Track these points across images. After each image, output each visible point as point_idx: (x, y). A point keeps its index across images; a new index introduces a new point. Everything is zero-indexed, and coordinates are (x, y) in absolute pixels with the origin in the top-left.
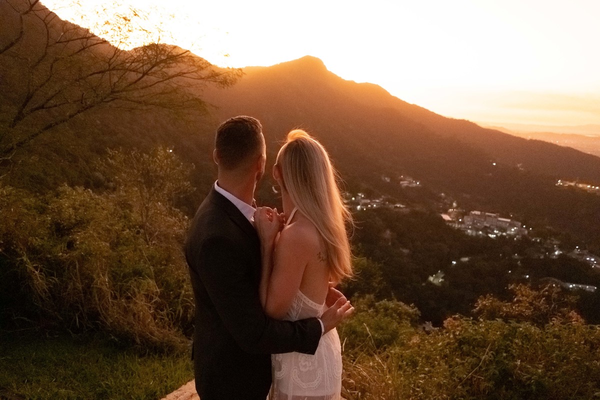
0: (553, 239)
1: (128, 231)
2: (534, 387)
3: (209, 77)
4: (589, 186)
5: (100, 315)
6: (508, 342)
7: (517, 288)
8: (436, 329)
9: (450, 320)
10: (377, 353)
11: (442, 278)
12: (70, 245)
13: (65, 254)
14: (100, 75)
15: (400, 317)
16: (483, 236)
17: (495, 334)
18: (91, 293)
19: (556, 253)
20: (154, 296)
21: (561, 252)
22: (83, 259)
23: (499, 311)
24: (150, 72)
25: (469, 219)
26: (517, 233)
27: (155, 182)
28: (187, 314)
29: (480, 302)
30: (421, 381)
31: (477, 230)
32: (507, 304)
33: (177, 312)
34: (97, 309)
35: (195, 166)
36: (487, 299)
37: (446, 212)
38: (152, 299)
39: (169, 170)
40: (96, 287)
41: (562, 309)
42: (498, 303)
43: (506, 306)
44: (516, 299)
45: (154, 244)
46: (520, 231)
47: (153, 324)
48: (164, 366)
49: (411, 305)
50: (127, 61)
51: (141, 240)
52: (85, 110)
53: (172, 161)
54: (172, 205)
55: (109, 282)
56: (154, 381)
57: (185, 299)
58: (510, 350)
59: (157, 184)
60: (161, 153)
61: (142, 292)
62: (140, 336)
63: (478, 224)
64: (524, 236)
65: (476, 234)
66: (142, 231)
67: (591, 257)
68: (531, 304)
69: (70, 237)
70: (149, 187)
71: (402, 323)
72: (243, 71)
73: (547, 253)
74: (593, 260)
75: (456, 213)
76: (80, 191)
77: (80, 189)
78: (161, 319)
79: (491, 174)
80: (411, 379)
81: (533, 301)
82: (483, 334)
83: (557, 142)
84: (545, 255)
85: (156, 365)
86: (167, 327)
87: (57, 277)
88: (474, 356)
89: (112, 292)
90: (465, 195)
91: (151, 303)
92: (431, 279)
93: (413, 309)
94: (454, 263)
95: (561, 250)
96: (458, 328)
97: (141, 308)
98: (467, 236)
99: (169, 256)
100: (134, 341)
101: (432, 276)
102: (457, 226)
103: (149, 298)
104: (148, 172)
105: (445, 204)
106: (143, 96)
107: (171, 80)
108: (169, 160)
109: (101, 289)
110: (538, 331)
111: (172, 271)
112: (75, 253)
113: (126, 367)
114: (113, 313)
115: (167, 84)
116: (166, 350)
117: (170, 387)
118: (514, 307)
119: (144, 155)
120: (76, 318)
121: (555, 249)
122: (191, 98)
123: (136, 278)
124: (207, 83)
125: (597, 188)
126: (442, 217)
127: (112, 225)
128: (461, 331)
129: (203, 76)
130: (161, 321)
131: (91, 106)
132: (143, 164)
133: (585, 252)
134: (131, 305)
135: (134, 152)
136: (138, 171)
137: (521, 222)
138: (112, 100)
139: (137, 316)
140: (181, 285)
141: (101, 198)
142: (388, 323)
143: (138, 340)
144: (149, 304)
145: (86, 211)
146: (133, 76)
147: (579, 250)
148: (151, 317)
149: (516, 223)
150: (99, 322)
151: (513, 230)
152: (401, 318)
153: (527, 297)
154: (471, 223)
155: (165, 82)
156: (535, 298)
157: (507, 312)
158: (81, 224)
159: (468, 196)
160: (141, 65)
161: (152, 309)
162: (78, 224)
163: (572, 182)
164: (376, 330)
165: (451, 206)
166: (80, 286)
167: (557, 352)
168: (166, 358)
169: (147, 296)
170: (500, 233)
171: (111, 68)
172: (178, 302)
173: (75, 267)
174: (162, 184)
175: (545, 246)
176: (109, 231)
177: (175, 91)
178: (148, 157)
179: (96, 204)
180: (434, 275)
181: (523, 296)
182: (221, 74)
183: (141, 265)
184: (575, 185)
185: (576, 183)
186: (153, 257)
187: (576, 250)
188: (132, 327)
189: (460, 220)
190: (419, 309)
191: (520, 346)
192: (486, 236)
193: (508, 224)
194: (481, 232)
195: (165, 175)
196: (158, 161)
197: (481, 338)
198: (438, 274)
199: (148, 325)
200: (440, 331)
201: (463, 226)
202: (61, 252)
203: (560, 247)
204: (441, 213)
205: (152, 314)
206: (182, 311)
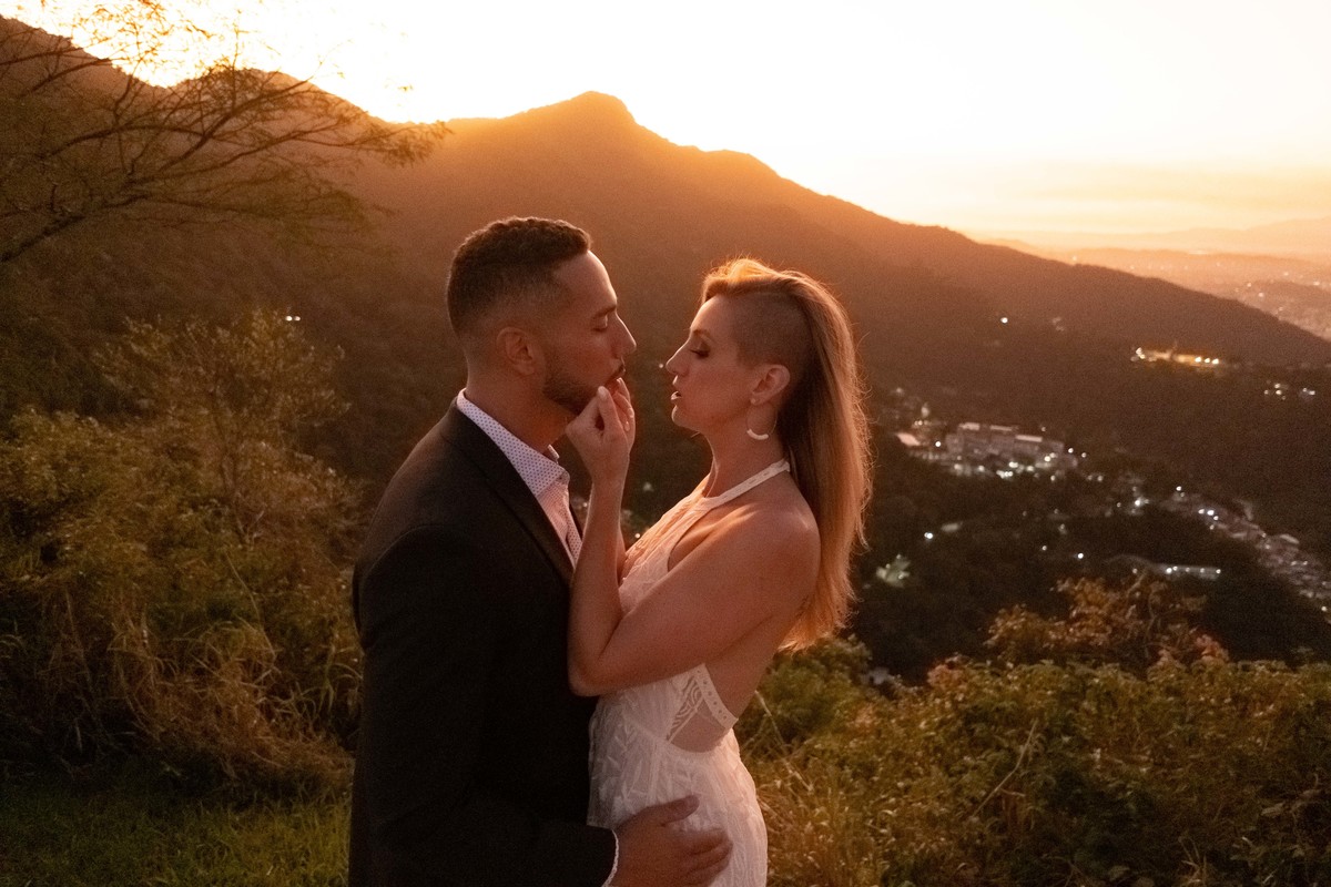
0: (1129, 474)
1: (190, 513)
2: (1132, 806)
3: (364, 141)
4: (1198, 359)
5: (134, 718)
6: (1070, 711)
7: (1076, 588)
8: (911, 690)
9: (942, 672)
10: (785, 752)
11: (905, 570)
12: (50, 555)
13: (38, 577)
14: (96, 142)
15: (827, 665)
16: (987, 476)
17: (1042, 697)
18: (108, 666)
19: (1138, 503)
20: (264, 664)
21: (1147, 501)
22: (82, 587)
23: (1041, 641)
24: (220, 130)
25: (956, 441)
26: (1057, 465)
27: (251, 395)
28: (346, 699)
29: (999, 624)
30: (890, 812)
31: (975, 463)
32: (1057, 624)
33: (322, 696)
34: (125, 702)
35: (343, 352)
36: (1014, 616)
37: (907, 428)
38: (258, 670)
39: (281, 364)
40: (120, 652)
41: (1171, 628)
42: (1038, 623)
43: (1053, 629)
44: (1074, 613)
45: (257, 539)
46: (1063, 461)
47: (266, 728)
48: (297, 827)
49: (849, 638)
50: (160, 107)
51: (226, 533)
52: (62, 226)
53: (289, 344)
54: (295, 448)
55: (150, 637)
56: (275, 866)
57: (340, 664)
58: (1075, 728)
59: (255, 398)
60: (259, 324)
61: (234, 658)
62: (237, 760)
63: (976, 451)
64: (1070, 473)
65: (973, 472)
66: (226, 510)
67: (1207, 507)
68: (1108, 621)
69: (49, 534)
70: (237, 408)
71: (832, 678)
72: (447, 126)
73: (1119, 505)
74: (1211, 513)
75: (929, 430)
76: (68, 424)
77: (67, 419)
78: (284, 715)
79: (997, 343)
80: (865, 808)
81: (1110, 613)
82: (1016, 697)
83: (1132, 268)
84: (1115, 510)
85: (279, 825)
86: (301, 735)
87: (21, 633)
88: (999, 748)
89: (160, 661)
90: (946, 390)
91: (258, 680)
92: (882, 573)
93: (854, 646)
94: (929, 536)
95: (1146, 497)
96: (961, 687)
97: (232, 695)
98: (953, 477)
99: (295, 566)
100: (222, 775)
101: (884, 567)
102: (931, 457)
103: (251, 668)
104: (232, 371)
105: (906, 410)
106: (208, 190)
107: (273, 149)
108: (280, 340)
109: (132, 655)
110: (1133, 681)
111: (304, 599)
112: (63, 574)
113: (204, 838)
114: (166, 710)
115: (264, 160)
116: (301, 787)
117: (315, 877)
118: (1071, 630)
119: (220, 331)
120: (74, 730)
121: (1135, 495)
122: (324, 190)
123: (217, 623)
124: (362, 154)
125: (1216, 362)
126: (899, 440)
127: (151, 501)
128: (967, 693)
129: (351, 139)
130: (285, 720)
131: (77, 219)
132: (217, 352)
133: (1196, 496)
134: (210, 690)
135: (193, 326)
136: (207, 369)
137: (1061, 440)
138: (130, 201)
139: (224, 713)
140: (328, 631)
141: (118, 438)
142: (805, 681)
143: (230, 771)
144: (254, 686)
145: (84, 469)
146: (179, 143)
147: (1182, 495)
148: (258, 714)
149: (1054, 444)
150: (133, 733)
151: (1047, 459)
152: (830, 669)
153: (1100, 606)
154: (960, 450)
155: (259, 154)
156: (1115, 608)
157: (1057, 642)
158: (74, 502)
159: (953, 392)
160: (198, 115)
161: (260, 694)
162: (67, 501)
163: (1165, 351)
164: (777, 699)
165: (918, 415)
166: (79, 651)
167: (1176, 726)
168: (301, 806)
169: (246, 665)
170: (1022, 468)
171: (122, 122)
172: (322, 673)
173: (64, 609)
174: (267, 398)
175: (1114, 489)
176: (143, 515)
177: (285, 174)
178: (227, 334)
179: (109, 452)
180: (888, 566)
181: (1089, 604)
182: (393, 134)
183: (229, 592)
184: (1171, 358)
185: (1174, 352)
186: (255, 572)
187: (1176, 495)
188: (213, 741)
189: (938, 444)
190: (868, 646)
191: (1093, 716)
192: (992, 476)
193: (1037, 448)
194: (981, 468)
195: (272, 376)
196: (253, 345)
197: (1012, 706)
198: (897, 563)
199: (254, 733)
200: (920, 693)
201: (944, 456)
202: (29, 573)
203: (1146, 491)
204: (897, 431)
205: (261, 707)
206: (332, 693)
